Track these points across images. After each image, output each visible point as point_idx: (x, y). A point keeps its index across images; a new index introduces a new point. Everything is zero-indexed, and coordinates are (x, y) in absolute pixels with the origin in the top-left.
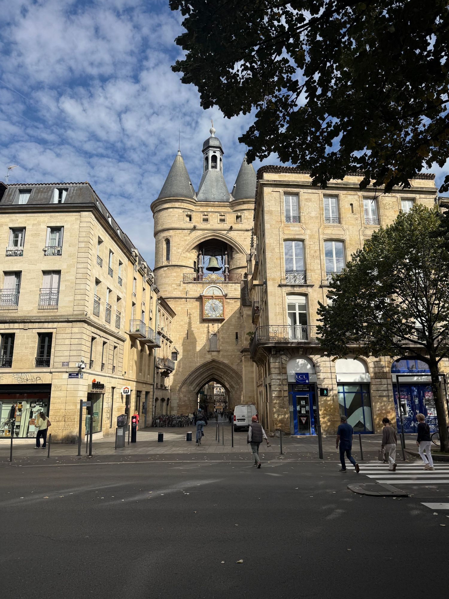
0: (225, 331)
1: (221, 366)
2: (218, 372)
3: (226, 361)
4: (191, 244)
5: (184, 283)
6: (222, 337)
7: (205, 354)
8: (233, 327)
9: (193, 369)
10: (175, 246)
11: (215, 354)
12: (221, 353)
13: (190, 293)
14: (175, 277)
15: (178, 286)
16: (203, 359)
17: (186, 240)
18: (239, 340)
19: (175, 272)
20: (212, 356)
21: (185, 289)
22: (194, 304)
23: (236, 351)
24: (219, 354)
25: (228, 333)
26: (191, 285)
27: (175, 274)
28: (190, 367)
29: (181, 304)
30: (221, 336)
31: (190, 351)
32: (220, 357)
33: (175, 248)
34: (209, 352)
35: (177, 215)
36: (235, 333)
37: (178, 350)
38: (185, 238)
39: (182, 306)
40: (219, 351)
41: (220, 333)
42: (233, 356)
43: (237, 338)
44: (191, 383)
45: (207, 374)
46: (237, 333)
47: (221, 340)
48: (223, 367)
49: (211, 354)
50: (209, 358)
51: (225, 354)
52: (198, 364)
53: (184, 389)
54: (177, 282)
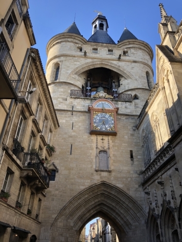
0: (117, 148)
1: (113, 193)
2: (108, 201)
3: (120, 185)
4: (81, 68)
5: (71, 98)
6: (114, 155)
7: (92, 174)
8: (126, 145)
9: (75, 194)
10: (64, 68)
11: (105, 174)
12: (113, 174)
13: (77, 107)
14: (62, 92)
15: (64, 100)
16: (89, 181)
17: (75, 65)
18: (135, 160)
19: (63, 88)
20: (101, 177)
21: (72, 103)
22: (81, 117)
23: (132, 172)
24: (110, 175)
25: (120, 151)
26: (78, 100)
27: (62, 90)
28: (72, 190)
29: (66, 117)
30: (113, 153)
31: (73, 169)
32: (112, 178)
33: (65, 69)
34: (97, 171)
35: (69, 47)
36: (129, 151)
37: (58, 167)
38: (75, 63)
39: (67, 119)
40: (110, 172)
41: (111, 150)
42: (129, 179)
43: (132, 157)
44: (71, 214)
45: (93, 203)
46: (131, 151)
47: (113, 158)
48: (116, 194)
49: (100, 175)
50: (97, 179)
51: (119, 175)
52: (82, 188)
53: (60, 224)
54: (64, 97)
